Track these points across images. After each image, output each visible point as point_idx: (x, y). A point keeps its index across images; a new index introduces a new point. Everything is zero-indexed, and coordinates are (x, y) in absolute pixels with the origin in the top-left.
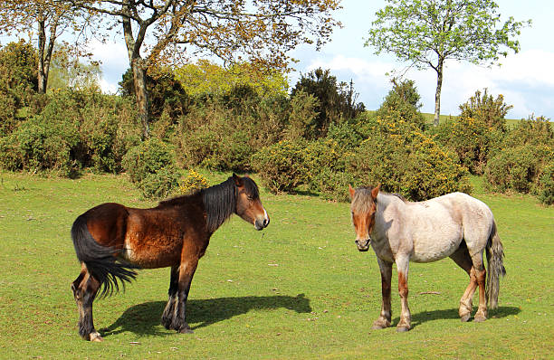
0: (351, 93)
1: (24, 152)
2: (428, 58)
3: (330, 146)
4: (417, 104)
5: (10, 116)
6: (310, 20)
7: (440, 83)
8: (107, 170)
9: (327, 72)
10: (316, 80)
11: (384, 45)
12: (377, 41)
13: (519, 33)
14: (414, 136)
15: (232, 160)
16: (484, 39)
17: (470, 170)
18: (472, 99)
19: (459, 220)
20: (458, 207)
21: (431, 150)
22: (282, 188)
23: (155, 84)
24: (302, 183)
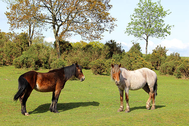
0: (120, 47)
1: (21, 63)
2: (144, 37)
3: (113, 61)
4: (140, 50)
5: (18, 52)
6: (107, 24)
7: (147, 44)
8: (47, 68)
9: (114, 41)
10: (110, 43)
11: (131, 33)
12: (129, 31)
13: (170, 29)
14: (138, 57)
15: (84, 65)
16: (160, 31)
17: (155, 68)
18: (156, 48)
19: (145, 76)
20: (145, 72)
21: (143, 61)
22: (98, 73)
23: (63, 44)
24: (104, 72)
